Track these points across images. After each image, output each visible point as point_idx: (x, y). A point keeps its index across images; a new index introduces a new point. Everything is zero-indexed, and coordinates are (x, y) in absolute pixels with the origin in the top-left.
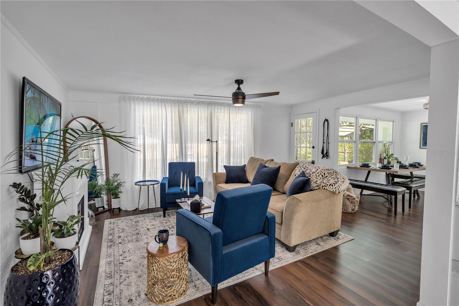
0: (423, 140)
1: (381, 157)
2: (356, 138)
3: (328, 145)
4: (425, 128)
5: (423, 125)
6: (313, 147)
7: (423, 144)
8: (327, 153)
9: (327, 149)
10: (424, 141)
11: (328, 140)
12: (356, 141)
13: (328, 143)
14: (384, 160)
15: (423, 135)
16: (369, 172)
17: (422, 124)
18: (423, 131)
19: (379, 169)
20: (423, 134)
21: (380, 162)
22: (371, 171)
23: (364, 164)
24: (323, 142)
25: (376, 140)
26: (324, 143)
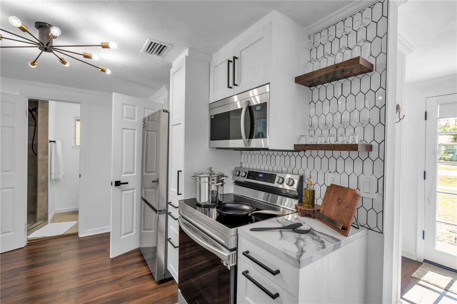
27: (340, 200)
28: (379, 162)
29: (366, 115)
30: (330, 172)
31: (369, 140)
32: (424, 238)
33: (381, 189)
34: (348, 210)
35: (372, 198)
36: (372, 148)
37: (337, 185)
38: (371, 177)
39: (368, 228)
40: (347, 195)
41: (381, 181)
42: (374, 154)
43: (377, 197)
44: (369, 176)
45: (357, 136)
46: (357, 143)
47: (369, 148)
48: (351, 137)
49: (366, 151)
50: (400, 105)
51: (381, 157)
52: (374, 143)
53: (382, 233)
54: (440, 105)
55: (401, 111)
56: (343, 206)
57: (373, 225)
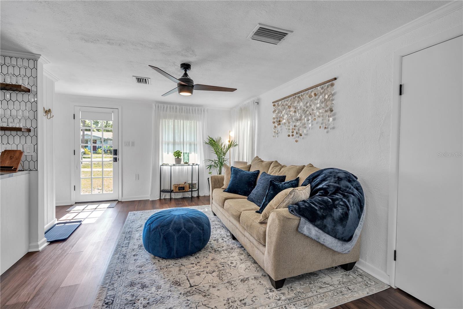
27: (11, 157)
28: (35, 137)
29: (27, 114)
30: (3, 144)
31: (29, 126)
32: (75, 190)
33: (36, 151)
34: (17, 160)
35: (32, 155)
36: (30, 130)
37: (9, 150)
38: (31, 145)
39: (30, 170)
40: (16, 154)
41: (36, 146)
42: (32, 134)
43: (34, 154)
44: (29, 145)
45: (21, 124)
46: (21, 127)
47: (29, 130)
48: (18, 124)
49: (27, 132)
50: (51, 109)
51: (36, 135)
52: (31, 128)
53: (37, 170)
54: (81, 111)
55: (52, 112)
56: (13, 160)
57: (32, 168)
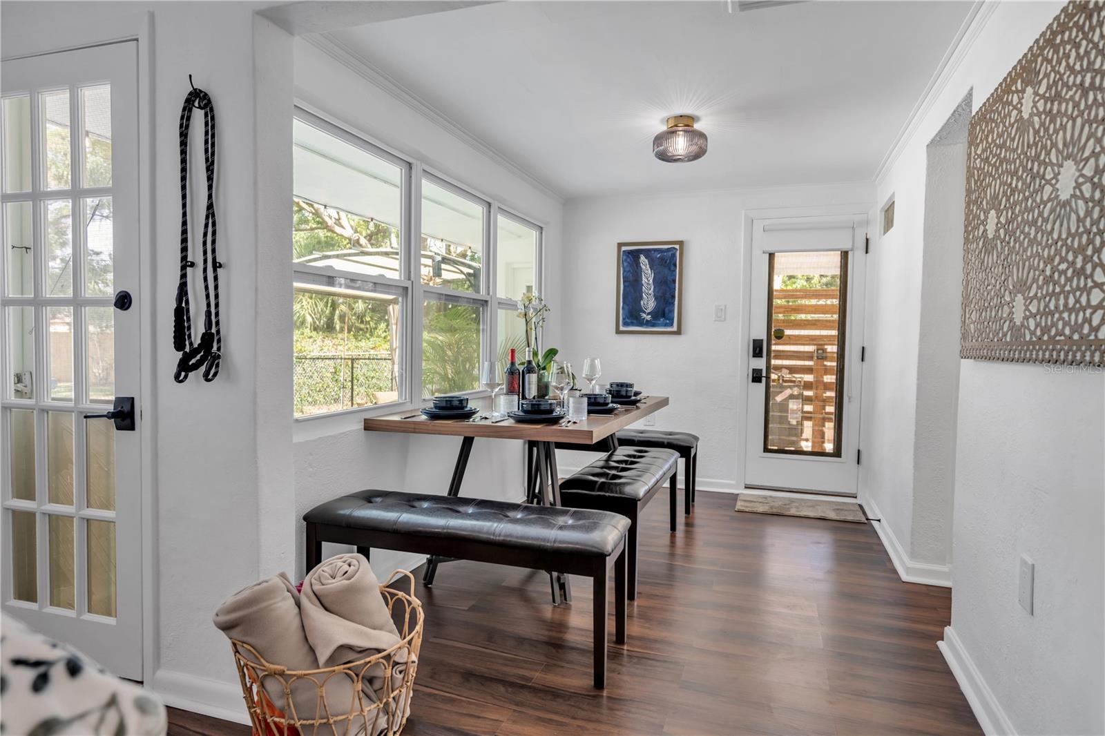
0: (624, 303)
1: (513, 363)
2: (410, 272)
3: (216, 278)
4: (628, 260)
5: (624, 248)
6: (123, 301)
7: (624, 319)
8: (208, 338)
9: (208, 313)
10: (626, 308)
11: (214, 242)
12: (408, 284)
13: (216, 266)
14: (527, 376)
15: (625, 286)
16: (468, 443)
17: (620, 245)
18: (624, 271)
19: (509, 422)
20: (624, 282)
21: (511, 391)
22: (476, 438)
23: (444, 404)
24: (184, 258)
25: (489, 294)
26: (192, 265)
